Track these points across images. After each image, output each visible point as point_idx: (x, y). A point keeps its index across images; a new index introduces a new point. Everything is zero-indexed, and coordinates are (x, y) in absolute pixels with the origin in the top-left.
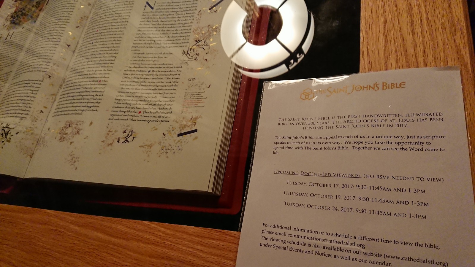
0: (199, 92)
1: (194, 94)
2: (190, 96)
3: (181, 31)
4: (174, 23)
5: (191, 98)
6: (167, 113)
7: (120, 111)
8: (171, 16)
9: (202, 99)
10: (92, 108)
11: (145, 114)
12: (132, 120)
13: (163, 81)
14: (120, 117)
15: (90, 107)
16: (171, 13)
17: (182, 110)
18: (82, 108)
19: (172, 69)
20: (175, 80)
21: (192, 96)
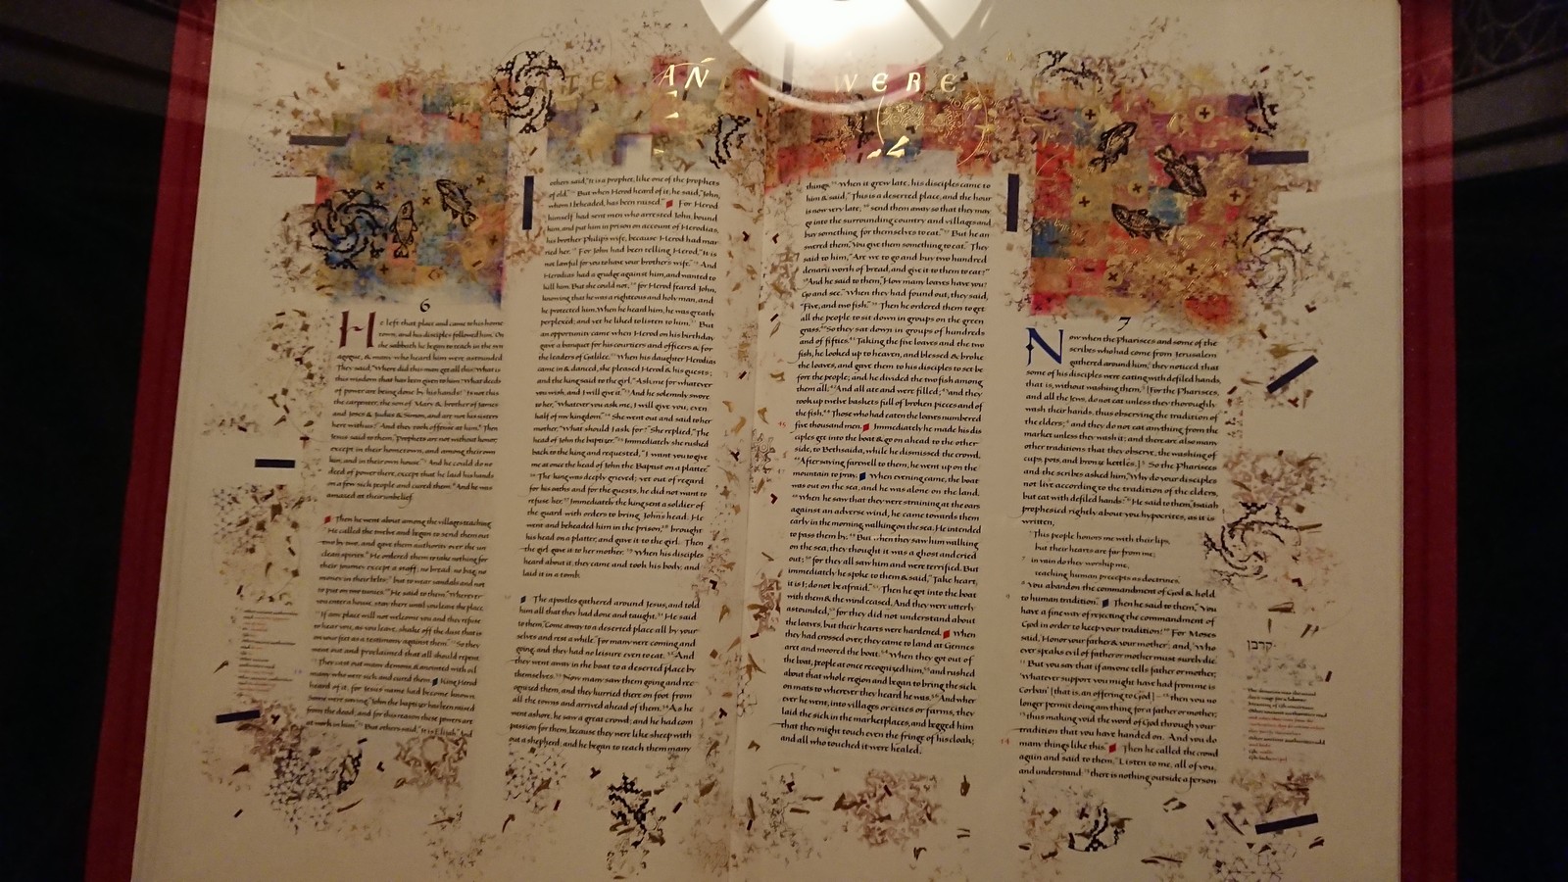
0: (1295, 693)
1: (1280, 696)
2: (1267, 702)
3: (1182, 460)
4: (1145, 422)
5: (1273, 709)
6: (1205, 754)
7: (1048, 744)
8: (1132, 396)
9: (1311, 718)
10: (949, 733)
11: (1131, 756)
12: (1094, 773)
13: (1160, 640)
14: (1056, 766)
15: (941, 727)
16: (1130, 384)
17: (1252, 748)
18: (917, 731)
19: (1184, 601)
20: (1202, 641)
21: (1273, 702)
